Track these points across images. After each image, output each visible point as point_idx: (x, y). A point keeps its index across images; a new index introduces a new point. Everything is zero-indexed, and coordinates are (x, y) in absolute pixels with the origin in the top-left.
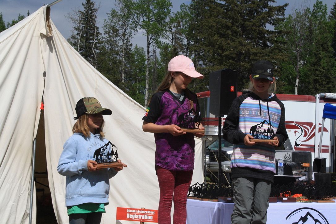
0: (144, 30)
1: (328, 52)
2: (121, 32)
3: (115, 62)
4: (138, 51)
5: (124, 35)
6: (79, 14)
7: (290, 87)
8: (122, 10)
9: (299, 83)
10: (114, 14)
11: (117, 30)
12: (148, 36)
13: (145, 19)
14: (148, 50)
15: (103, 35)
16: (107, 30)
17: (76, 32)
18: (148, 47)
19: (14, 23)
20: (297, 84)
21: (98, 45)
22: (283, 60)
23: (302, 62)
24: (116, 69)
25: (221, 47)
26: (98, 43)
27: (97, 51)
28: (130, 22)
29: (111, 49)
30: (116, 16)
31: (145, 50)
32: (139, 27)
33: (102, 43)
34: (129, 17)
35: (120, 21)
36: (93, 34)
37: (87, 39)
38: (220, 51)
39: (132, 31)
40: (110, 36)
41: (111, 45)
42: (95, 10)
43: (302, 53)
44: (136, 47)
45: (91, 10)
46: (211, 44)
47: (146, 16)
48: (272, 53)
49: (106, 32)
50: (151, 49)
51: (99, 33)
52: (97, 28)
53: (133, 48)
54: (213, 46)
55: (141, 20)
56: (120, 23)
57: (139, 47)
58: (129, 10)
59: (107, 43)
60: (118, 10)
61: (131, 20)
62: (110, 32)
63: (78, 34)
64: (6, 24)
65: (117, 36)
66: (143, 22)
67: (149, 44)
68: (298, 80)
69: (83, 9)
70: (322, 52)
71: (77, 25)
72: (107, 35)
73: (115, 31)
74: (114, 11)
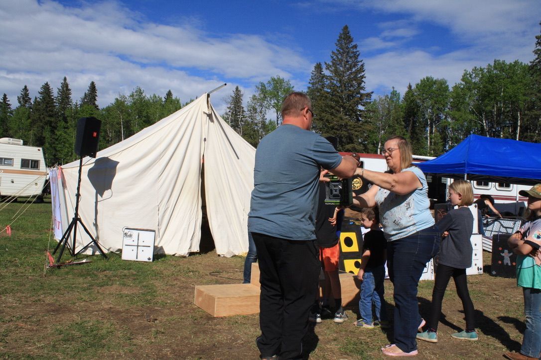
0: (275, 109)
1: (401, 125)
2: (258, 110)
3: (254, 131)
4: (271, 123)
5: (261, 112)
6: (231, 98)
7: (375, 149)
8: (260, 95)
9: (381, 146)
10: (254, 98)
11: (256, 109)
12: (277, 113)
13: (275, 101)
14: (277, 123)
15: (246, 112)
16: (249, 109)
17: (228, 110)
18: (277, 121)
19: (187, 104)
20: (379, 147)
21: (243, 119)
22: (370, 130)
23: (383, 132)
24: (255, 136)
25: (327, 121)
26: (243, 117)
27: (242, 123)
28: (265, 104)
29: (252, 122)
30: (256, 99)
31: (276, 123)
32: (271, 106)
33: (246, 117)
34: (265, 100)
35: (258, 102)
36: (240, 112)
37: (236, 115)
38: (327, 124)
39: (267, 109)
40: (251, 113)
41: (252, 119)
42: (242, 95)
43: (383, 126)
44: (270, 120)
45: (239, 95)
46: (321, 119)
47: (276, 99)
48: (362, 125)
49: (248, 111)
50: (279, 122)
51: (244, 111)
52: (243, 108)
53: (267, 122)
54: (322, 120)
55: (273, 102)
56: (258, 104)
57: (272, 121)
58: (264, 95)
59: (249, 117)
60: (257, 94)
61: (266, 102)
62: (251, 110)
63: (230, 111)
64: (182, 105)
65: (256, 113)
66: (274, 103)
67: (278, 118)
68: (380, 144)
69: (233, 95)
70: (397, 125)
71: (229, 105)
72: (249, 112)
73: (255, 109)
74: (255, 96)
